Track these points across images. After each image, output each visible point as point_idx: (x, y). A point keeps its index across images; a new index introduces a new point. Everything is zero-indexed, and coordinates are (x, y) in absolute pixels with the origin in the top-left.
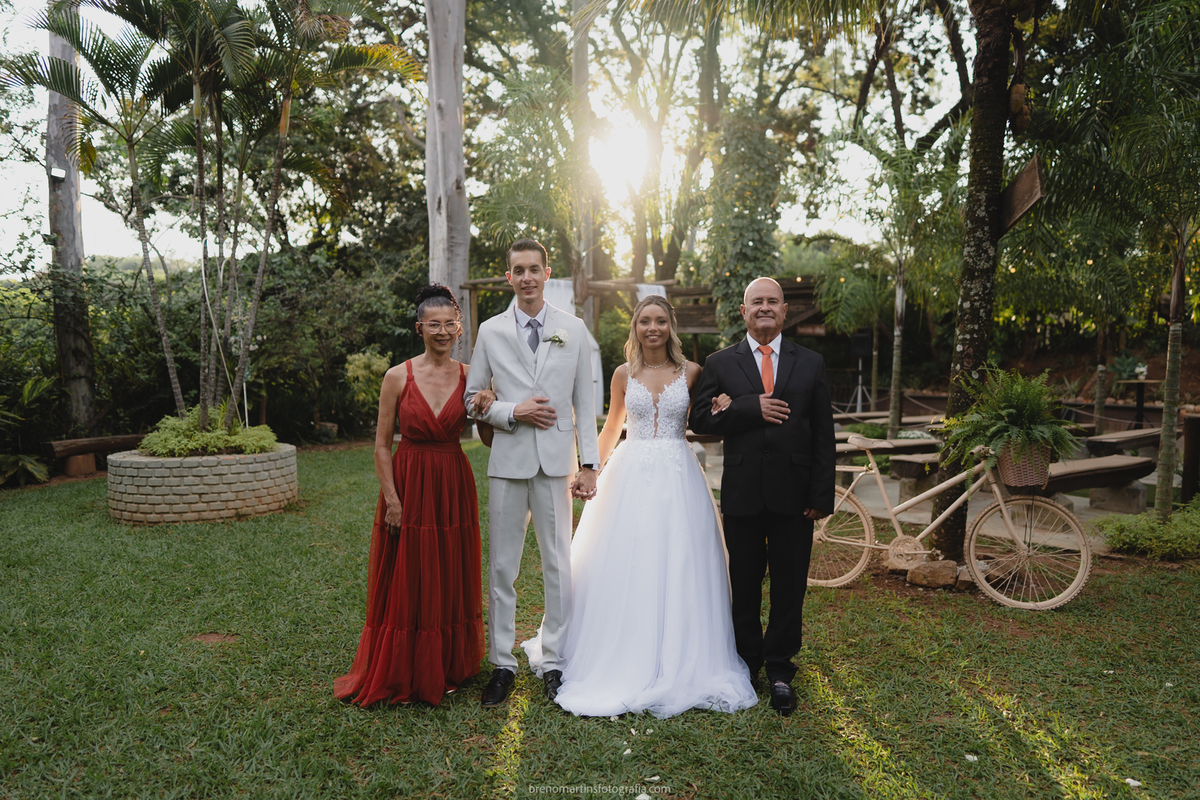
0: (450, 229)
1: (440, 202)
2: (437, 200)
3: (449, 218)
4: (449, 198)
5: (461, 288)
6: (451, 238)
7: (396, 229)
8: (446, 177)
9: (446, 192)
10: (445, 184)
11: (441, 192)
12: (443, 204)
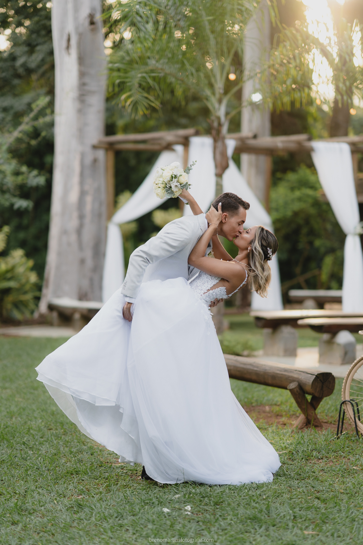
0: (82, 74)
1: (69, 40)
2: (65, 38)
3: (81, 60)
4: (81, 36)
5: (95, 147)
6: (82, 85)
7: (13, 67)
8: (76, 9)
9: (77, 28)
10: (76, 19)
11: (70, 27)
12: (74, 42)
